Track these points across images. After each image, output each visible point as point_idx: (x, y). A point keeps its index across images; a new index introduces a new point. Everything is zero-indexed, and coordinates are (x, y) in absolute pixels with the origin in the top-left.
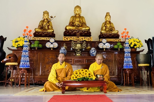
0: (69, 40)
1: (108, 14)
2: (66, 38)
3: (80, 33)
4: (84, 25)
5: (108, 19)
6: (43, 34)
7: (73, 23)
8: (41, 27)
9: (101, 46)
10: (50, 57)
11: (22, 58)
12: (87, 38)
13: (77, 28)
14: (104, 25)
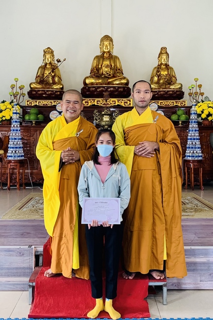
0: (90, 104)
1: (164, 51)
2: (84, 101)
3: (110, 91)
4: (118, 74)
5: (164, 60)
6: (45, 94)
7: (98, 70)
8: (41, 80)
11: (11, 142)
12: (122, 100)
13: (106, 81)
14: (155, 72)
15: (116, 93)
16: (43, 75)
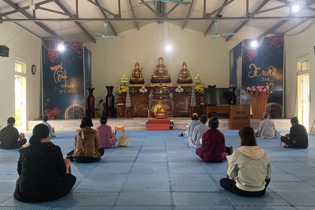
0: (155, 86)
2: (152, 85)
4: (166, 74)
5: (185, 67)
6: (137, 82)
7: (157, 71)
8: (135, 76)
9: (177, 90)
10: (143, 99)
11: (127, 100)
12: (168, 84)
13: (161, 76)
14: (181, 72)
15: (165, 81)
16: (135, 74)
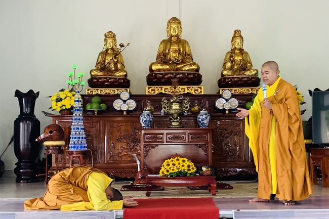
0: (157, 92)
1: (237, 34)
2: (150, 89)
3: (179, 77)
4: (187, 60)
5: (238, 44)
6: (107, 81)
8: (102, 67)
9: (220, 104)
10: (123, 128)
12: (193, 88)
13: (174, 67)
14: (228, 57)
15: (186, 80)
16: (105, 61)
